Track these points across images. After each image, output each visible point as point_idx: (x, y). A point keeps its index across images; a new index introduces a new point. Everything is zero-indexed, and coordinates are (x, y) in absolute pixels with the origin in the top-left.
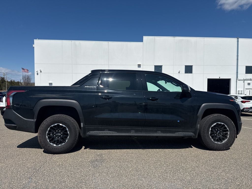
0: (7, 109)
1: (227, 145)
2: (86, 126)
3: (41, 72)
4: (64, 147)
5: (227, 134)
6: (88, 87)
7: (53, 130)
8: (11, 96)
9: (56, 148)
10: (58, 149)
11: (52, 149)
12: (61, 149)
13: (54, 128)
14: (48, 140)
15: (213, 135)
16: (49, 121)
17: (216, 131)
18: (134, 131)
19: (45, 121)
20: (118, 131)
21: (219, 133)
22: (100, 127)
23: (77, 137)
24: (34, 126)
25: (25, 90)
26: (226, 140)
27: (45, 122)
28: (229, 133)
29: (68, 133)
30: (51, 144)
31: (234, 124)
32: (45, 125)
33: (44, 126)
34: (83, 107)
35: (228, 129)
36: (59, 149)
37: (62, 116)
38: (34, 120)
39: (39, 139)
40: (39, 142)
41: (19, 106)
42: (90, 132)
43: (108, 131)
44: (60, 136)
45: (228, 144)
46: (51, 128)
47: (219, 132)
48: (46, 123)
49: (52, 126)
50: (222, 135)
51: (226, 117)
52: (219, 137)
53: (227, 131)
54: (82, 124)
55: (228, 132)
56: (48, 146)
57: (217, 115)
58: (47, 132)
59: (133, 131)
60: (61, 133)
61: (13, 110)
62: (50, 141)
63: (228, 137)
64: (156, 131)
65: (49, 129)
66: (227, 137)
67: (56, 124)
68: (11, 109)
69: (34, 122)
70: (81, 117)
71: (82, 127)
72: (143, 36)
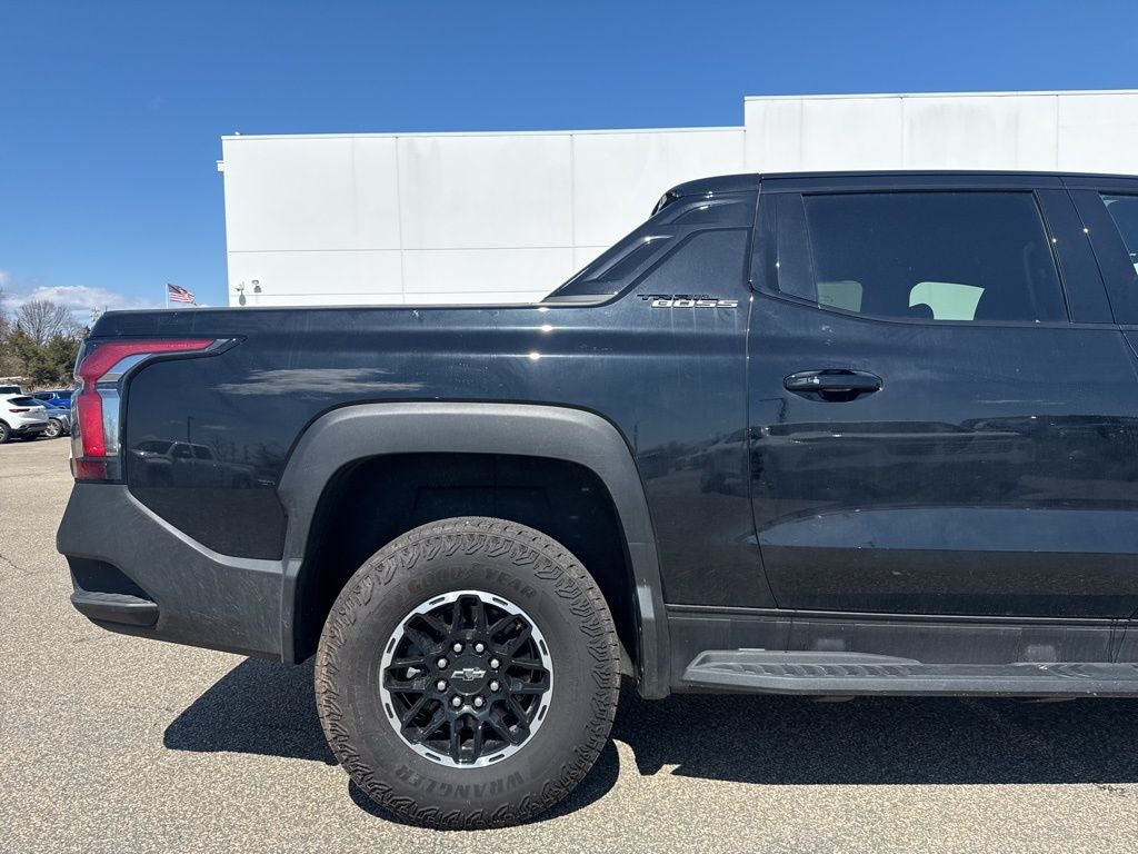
0: (87, 481)
2: (674, 610)
3: (258, 289)
4: (517, 774)
6: (677, 304)
7: (426, 643)
8: (109, 385)
9: (460, 788)
10: (472, 790)
11: (430, 789)
12: (492, 791)
13: (436, 624)
14: (396, 724)
16: (400, 575)
18: (1050, 648)
19: (367, 576)
20: (924, 649)
22: (779, 622)
23: (615, 696)
24: (289, 613)
25: (216, 337)
27: (367, 585)
29: (547, 662)
30: (421, 749)
32: (375, 603)
33: (364, 611)
34: (650, 464)
36: (478, 794)
37: (496, 531)
38: (285, 567)
39: (323, 711)
40: (329, 735)
41: (168, 455)
42: (704, 661)
43: (846, 650)
44: (479, 687)
46: (418, 624)
48: (381, 591)
49: (424, 608)
54: (645, 597)
56: (398, 766)
58: (387, 660)
59: (1040, 648)
60: (486, 665)
61: (125, 487)
62: (408, 727)
65: (398, 633)
67: (451, 597)
68: (111, 482)
69: (288, 580)
70: (641, 543)
71: (649, 621)
72: (746, 98)
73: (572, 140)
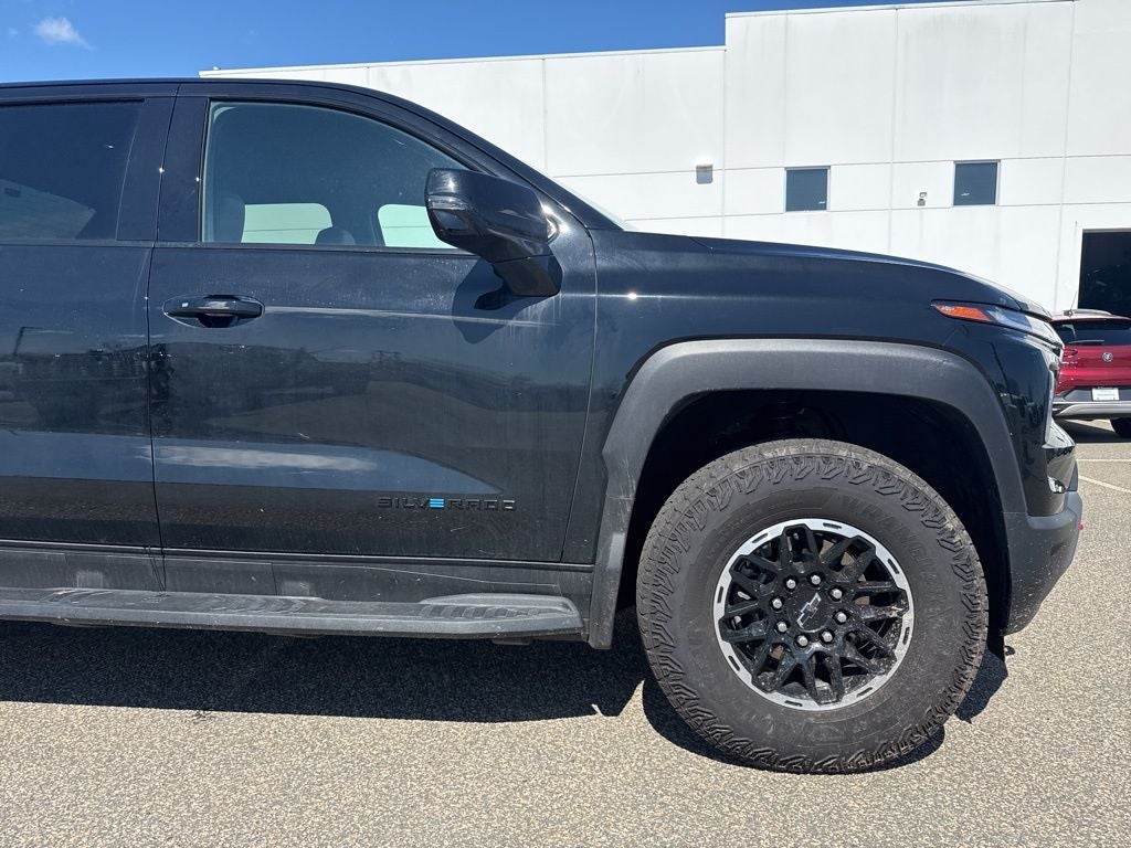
1: (884, 725)
5: (886, 626)
15: (757, 630)
17: (785, 595)
21: (814, 620)
26: (877, 682)
28: (908, 619)
31: (963, 537)
35: (901, 581)
45: (892, 721)
47: (821, 606)
50: (840, 632)
51: (887, 474)
52: (817, 646)
53: (896, 596)
55: (906, 608)
57: (793, 451)
63: (901, 651)
64: (271, 584)
66: (892, 657)
72: (727, 15)
73: (544, 65)
